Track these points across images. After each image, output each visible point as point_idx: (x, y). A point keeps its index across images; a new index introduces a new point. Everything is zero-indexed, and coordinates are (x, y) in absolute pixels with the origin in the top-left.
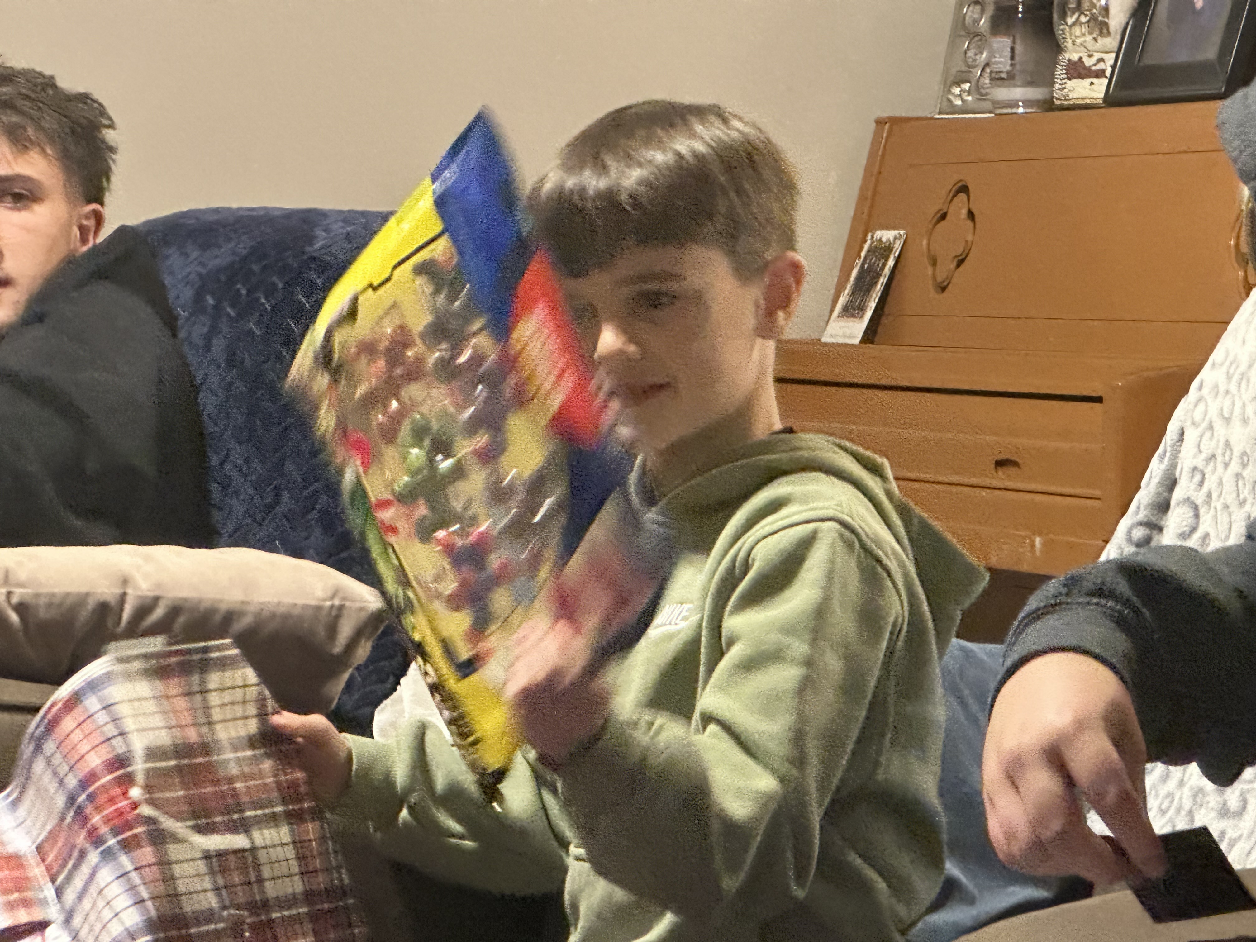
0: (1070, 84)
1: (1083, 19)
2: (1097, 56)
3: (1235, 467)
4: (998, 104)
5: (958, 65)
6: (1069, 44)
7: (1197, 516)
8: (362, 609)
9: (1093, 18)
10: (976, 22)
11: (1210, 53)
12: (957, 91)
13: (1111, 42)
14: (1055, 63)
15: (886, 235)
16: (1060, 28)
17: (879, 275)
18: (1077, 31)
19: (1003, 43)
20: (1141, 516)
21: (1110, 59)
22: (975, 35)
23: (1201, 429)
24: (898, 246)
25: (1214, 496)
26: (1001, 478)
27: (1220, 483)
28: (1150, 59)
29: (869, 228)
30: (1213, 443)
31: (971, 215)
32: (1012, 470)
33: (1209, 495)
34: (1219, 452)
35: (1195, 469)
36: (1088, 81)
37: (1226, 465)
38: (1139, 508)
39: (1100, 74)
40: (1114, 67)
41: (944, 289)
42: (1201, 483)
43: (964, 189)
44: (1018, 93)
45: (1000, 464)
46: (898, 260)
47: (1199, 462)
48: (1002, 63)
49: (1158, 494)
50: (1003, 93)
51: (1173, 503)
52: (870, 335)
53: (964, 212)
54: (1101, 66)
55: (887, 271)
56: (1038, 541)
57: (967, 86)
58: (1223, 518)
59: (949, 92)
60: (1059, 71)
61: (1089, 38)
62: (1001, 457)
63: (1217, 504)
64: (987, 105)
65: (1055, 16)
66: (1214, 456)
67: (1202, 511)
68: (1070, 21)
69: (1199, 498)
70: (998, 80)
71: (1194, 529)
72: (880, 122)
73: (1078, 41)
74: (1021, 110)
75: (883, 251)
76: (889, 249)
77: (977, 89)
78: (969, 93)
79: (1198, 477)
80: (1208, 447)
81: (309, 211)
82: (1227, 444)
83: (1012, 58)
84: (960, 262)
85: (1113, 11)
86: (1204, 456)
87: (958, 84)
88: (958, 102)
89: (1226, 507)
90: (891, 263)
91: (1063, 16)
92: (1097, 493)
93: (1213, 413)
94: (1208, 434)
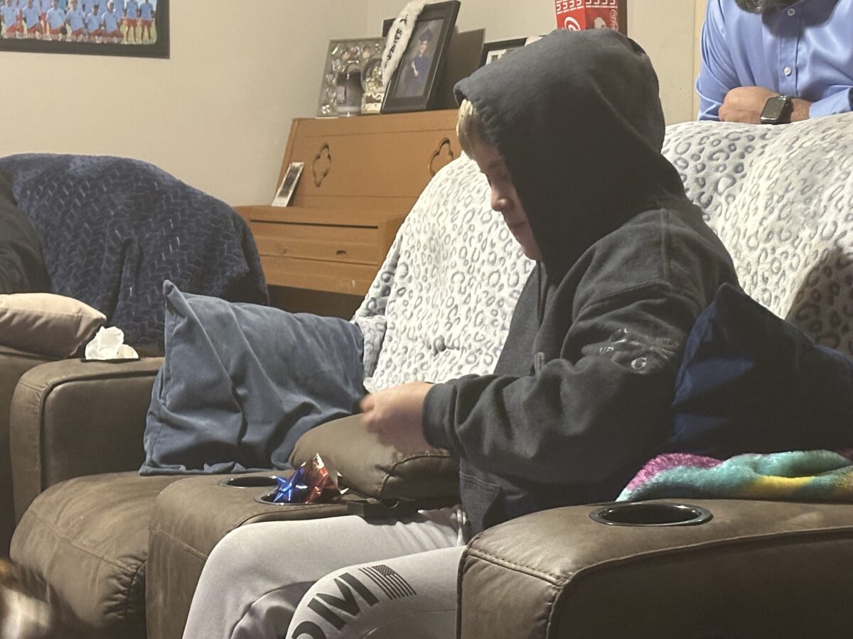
0: (367, 105)
1: (372, 80)
2: (378, 94)
3: (421, 250)
4: (340, 113)
5: (324, 98)
6: (367, 89)
7: (407, 269)
8: (89, 318)
9: (376, 79)
10: (331, 81)
11: (420, 93)
12: (324, 108)
13: (383, 89)
14: (362, 97)
15: (297, 165)
16: (363, 83)
17: (293, 180)
18: (370, 84)
19: (342, 89)
20: (386, 269)
21: (383, 95)
22: (331, 86)
23: (408, 237)
24: (301, 169)
25: (414, 261)
26: (340, 258)
27: (416, 257)
28: (398, 95)
29: (290, 162)
30: (413, 241)
31: (329, 157)
32: (344, 255)
33: (412, 261)
34: (416, 245)
35: (406, 251)
36: (374, 104)
37: (418, 250)
38: (385, 266)
39: (379, 101)
40: (384, 99)
41: (318, 186)
42: (409, 257)
43: (327, 146)
44: (348, 109)
45: (339, 252)
46: (301, 174)
47: (408, 248)
48: (341, 97)
49: (392, 261)
50: (341, 109)
51: (398, 264)
52: (290, 203)
53: (327, 155)
54: (379, 98)
55: (297, 178)
56: (353, 282)
57: (328, 106)
58: (417, 270)
59: (321, 108)
60: (363, 100)
61: (374, 88)
62: (340, 249)
63: (415, 264)
64: (336, 114)
65: (362, 79)
66: (414, 246)
67: (409, 267)
68: (367, 80)
69: (408, 262)
70: (339, 104)
71: (406, 274)
72: (294, 121)
73: (371, 88)
74: (348, 115)
75: (295, 171)
76: (297, 170)
77: (332, 108)
78: (329, 109)
79: (408, 254)
82: (419, 241)
83: (345, 95)
84: (325, 175)
85: (383, 77)
86: (411, 245)
87: (324, 105)
88: (324, 113)
89: (418, 265)
90: (298, 175)
91: (365, 79)
92: (375, 263)
93: (413, 230)
94: (411, 238)
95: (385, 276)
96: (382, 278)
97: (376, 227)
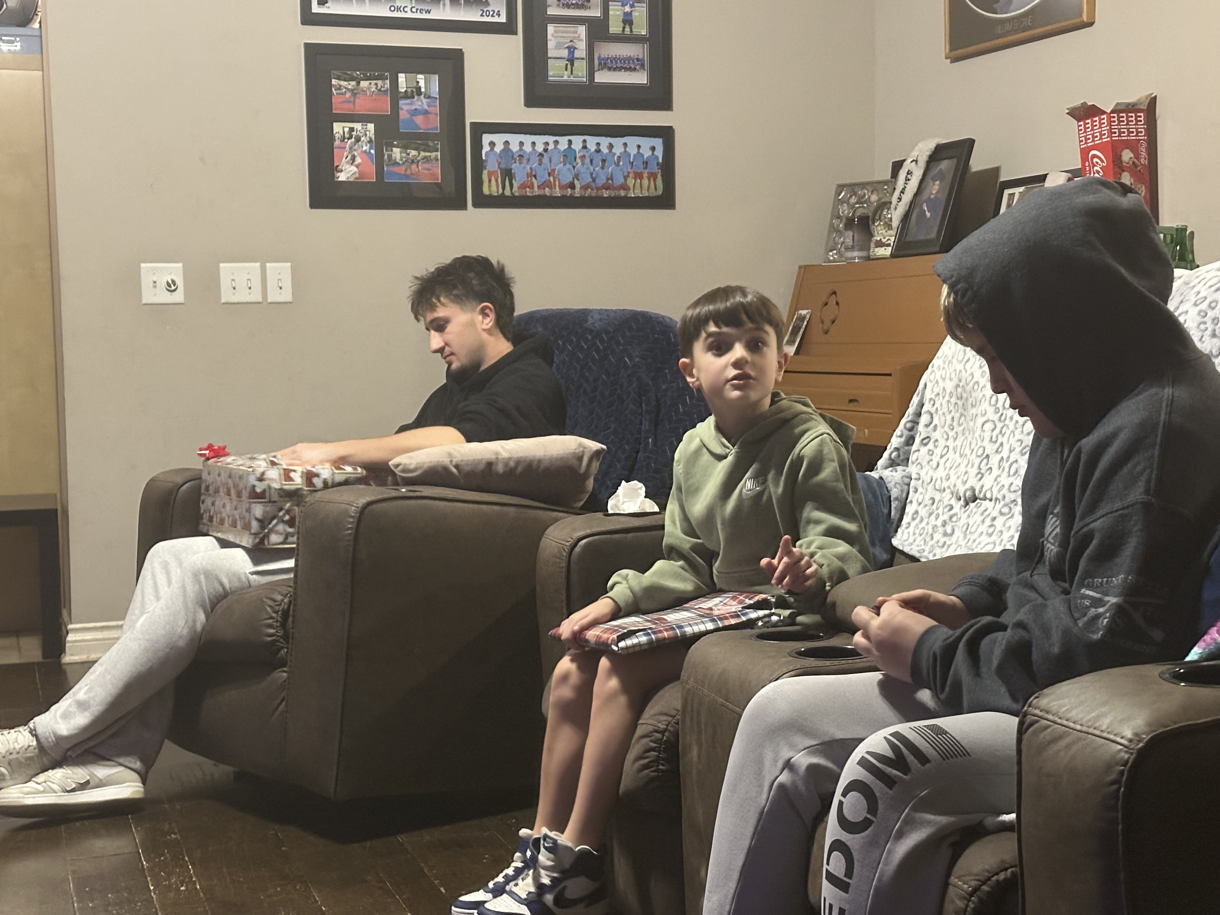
0: (876, 250)
1: (882, 223)
2: (887, 238)
3: (947, 398)
4: (847, 259)
5: (831, 244)
6: (876, 233)
7: (932, 418)
9: (886, 223)
10: (838, 226)
11: (933, 235)
12: (831, 254)
13: (893, 232)
14: (870, 241)
15: (803, 312)
16: (872, 227)
17: (800, 328)
18: (879, 228)
19: (850, 233)
20: (910, 418)
21: (893, 239)
22: (838, 231)
23: (933, 384)
24: (808, 316)
25: (939, 409)
26: (851, 407)
27: (941, 405)
28: (909, 239)
29: (796, 310)
30: (938, 389)
31: (837, 303)
32: (856, 403)
33: (937, 409)
34: (940, 393)
35: (931, 399)
36: (884, 248)
37: (944, 397)
38: (909, 415)
39: (889, 245)
40: (894, 242)
41: (826, 333)
42: (934, 405)
43: (834, 293)
44: (856, 254)
45: (851, 401)
46: (808, 322)
47: (933, 396)
48: (849, 242)
49: (916, 409)
50: (849, 254)
51: (922, 413)
52: (797, 352)
53: (835, 302)
54: (889, 242)
55: (804, 326)
56: (866, 431)
57: (835, 252)
58: (943, 418)
59: (828, 254)
60: (872, 245)
61: (884, 231)
62: (851, 398)
63: (940, 412)
64: (843, 259)
65: (870, 222)
66: (938, 394)
67: (934, 415)
68: (876, 224)
69: (933, 410)
70: (847, 249)
71: (931, 423)
72: (800, 267)
73: (880, 232)
74: (857, 261)
75: (802, 318)
76: (804, 317)
77: (839, 253)
78: (836, 254)
79: (932, 402)
80: (936, 390)
81: (584, 310)
82: (944, 389)
83: (853, 240)
84: (833, 322)
85: (893, 220)
86: (935, 393)
87: (831, 251)
88: (832, 258)
89: (944, 414)
90: (805, 323)
91: (874, 223)
92: (890, 412)
93: (938, 377)
94: (936, 385)
95: (909, 425)
96: (905, 427)
97: (890, 375)
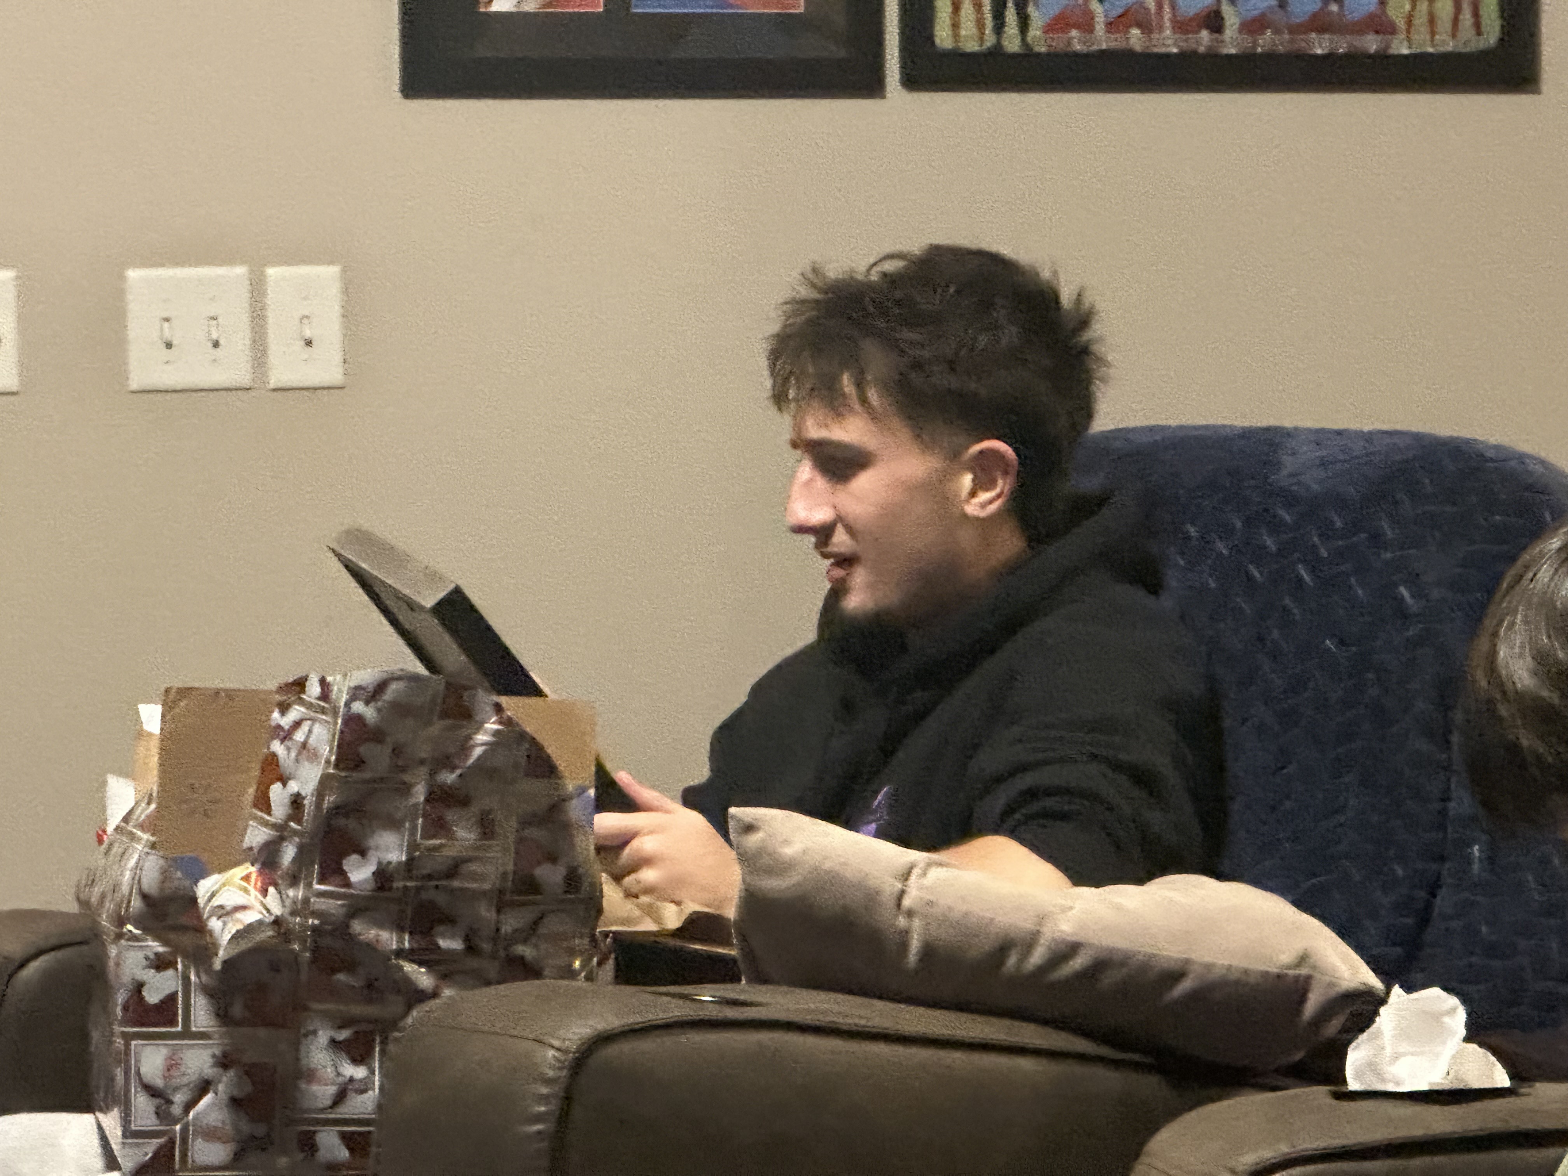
8: (1331, 985)
